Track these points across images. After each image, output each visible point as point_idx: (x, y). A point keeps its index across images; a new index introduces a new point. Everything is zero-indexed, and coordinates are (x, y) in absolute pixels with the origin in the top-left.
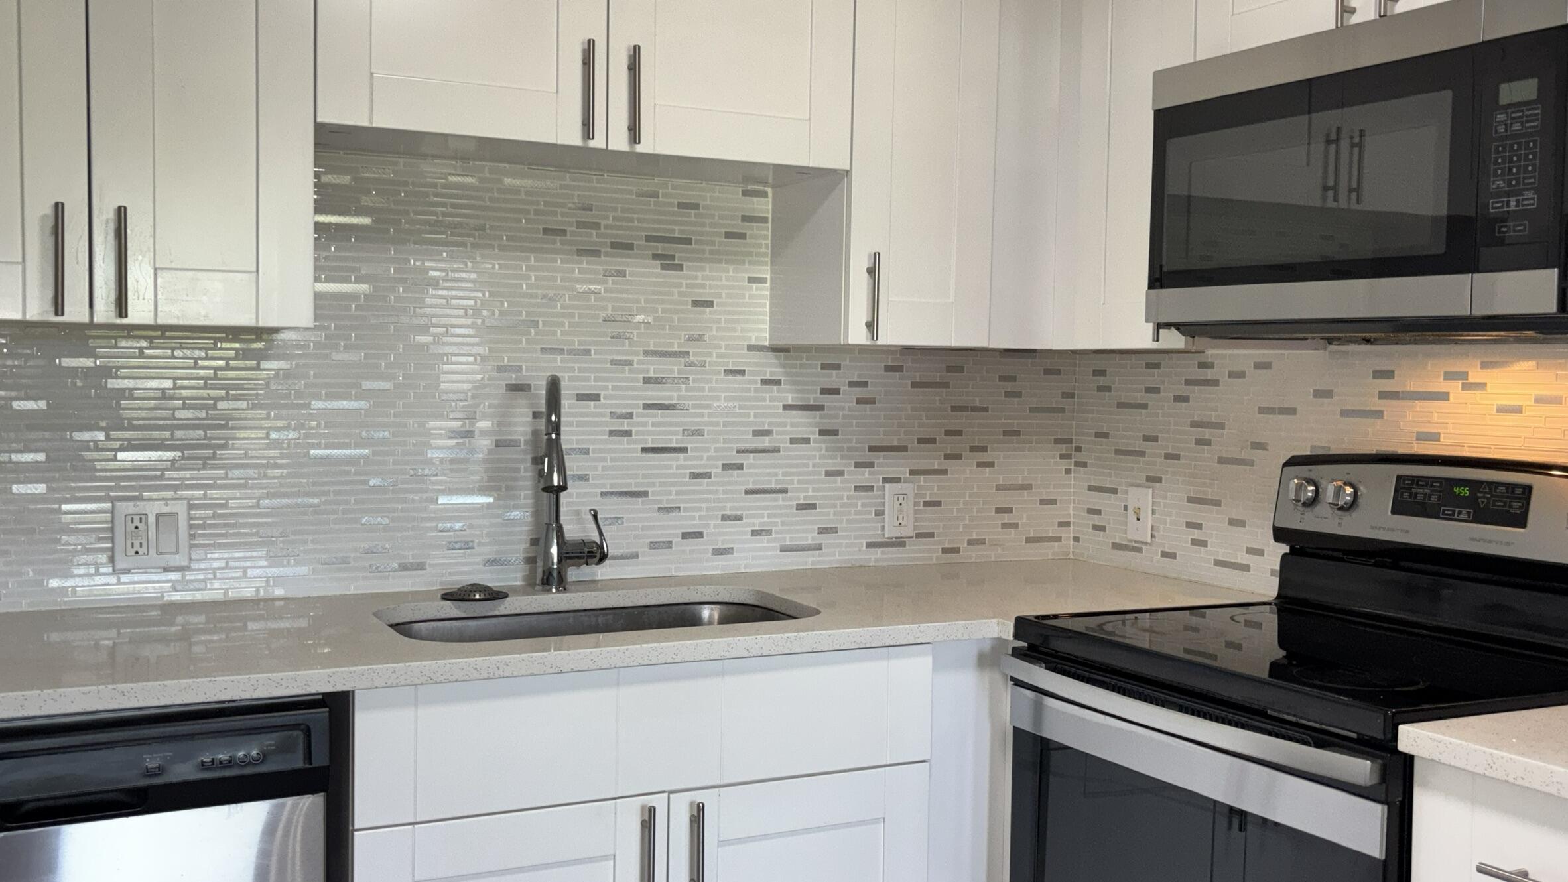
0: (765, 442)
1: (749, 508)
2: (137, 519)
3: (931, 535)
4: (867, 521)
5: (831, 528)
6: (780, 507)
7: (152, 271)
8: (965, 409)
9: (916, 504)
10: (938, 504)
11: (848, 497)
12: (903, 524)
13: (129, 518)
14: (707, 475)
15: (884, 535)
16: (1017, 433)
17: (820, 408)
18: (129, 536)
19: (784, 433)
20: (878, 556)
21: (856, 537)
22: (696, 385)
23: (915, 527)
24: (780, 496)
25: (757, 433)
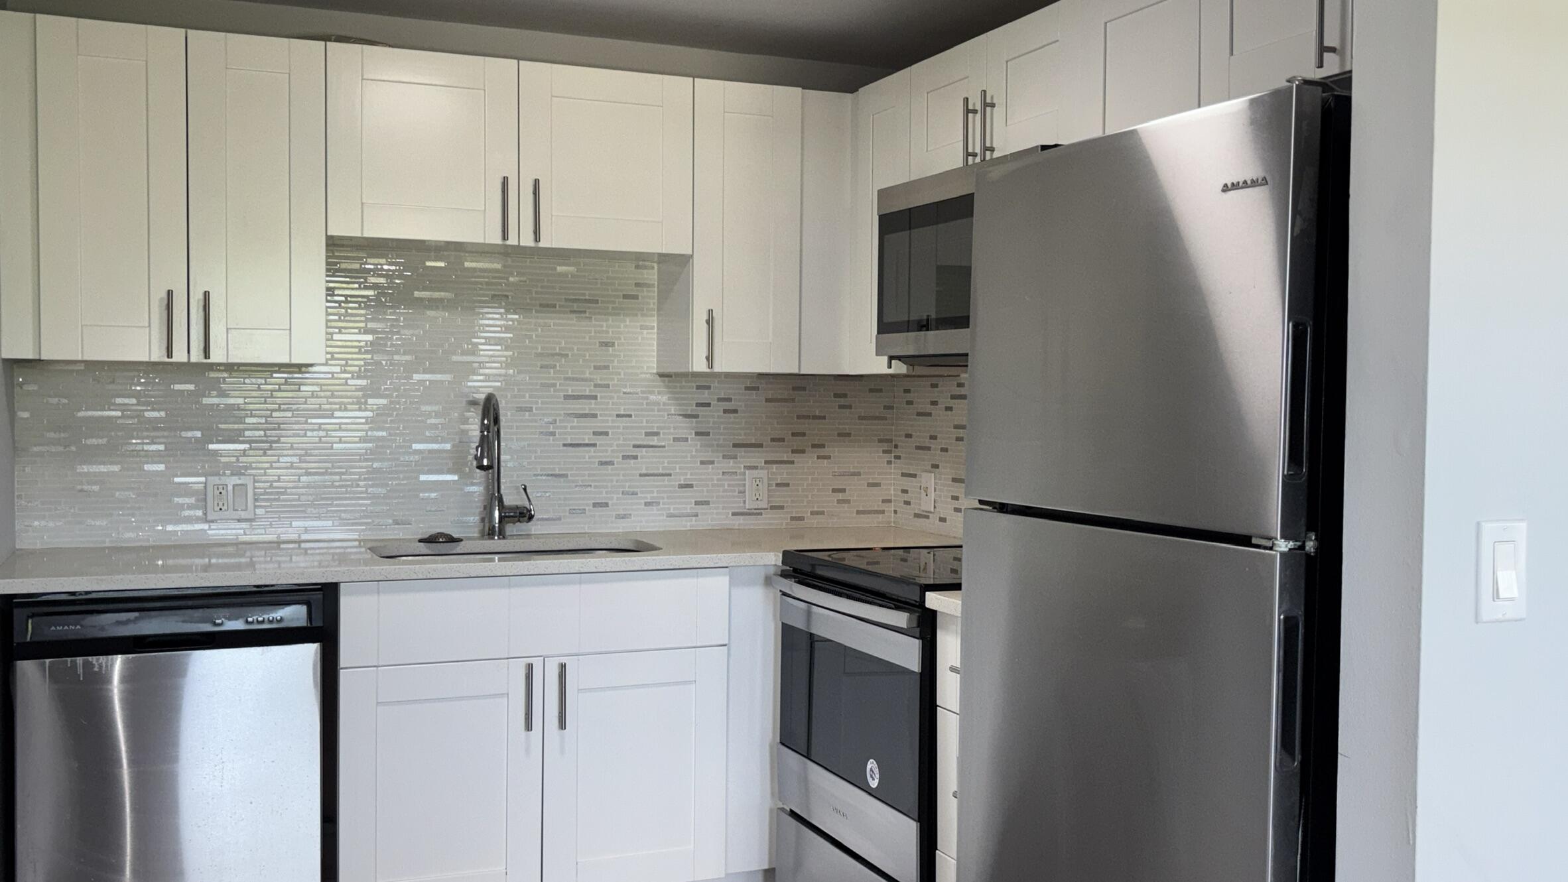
0: (654, 441)
1: (643, 487)
2: (221, 487)
3: (782, 507)
4: (734, 497)
5: (705, 501)
6: (665, 486)
7: (225, 330)
8: (808, 417)
9: (769, 485)
10: (787, 485)
11: (718, 480)
12: (759, 499)
13: (216, 487)
14: (611, 463)
15: (745, 506)
16: (849, 435)
17: (696, 416)
18: (216, 499)
19: (670, 434)
20: (742, 522)
21: (724, 508)
22: (603, 400)
23: (769, 502)
24: (666, 478)
25: (647, 434)
